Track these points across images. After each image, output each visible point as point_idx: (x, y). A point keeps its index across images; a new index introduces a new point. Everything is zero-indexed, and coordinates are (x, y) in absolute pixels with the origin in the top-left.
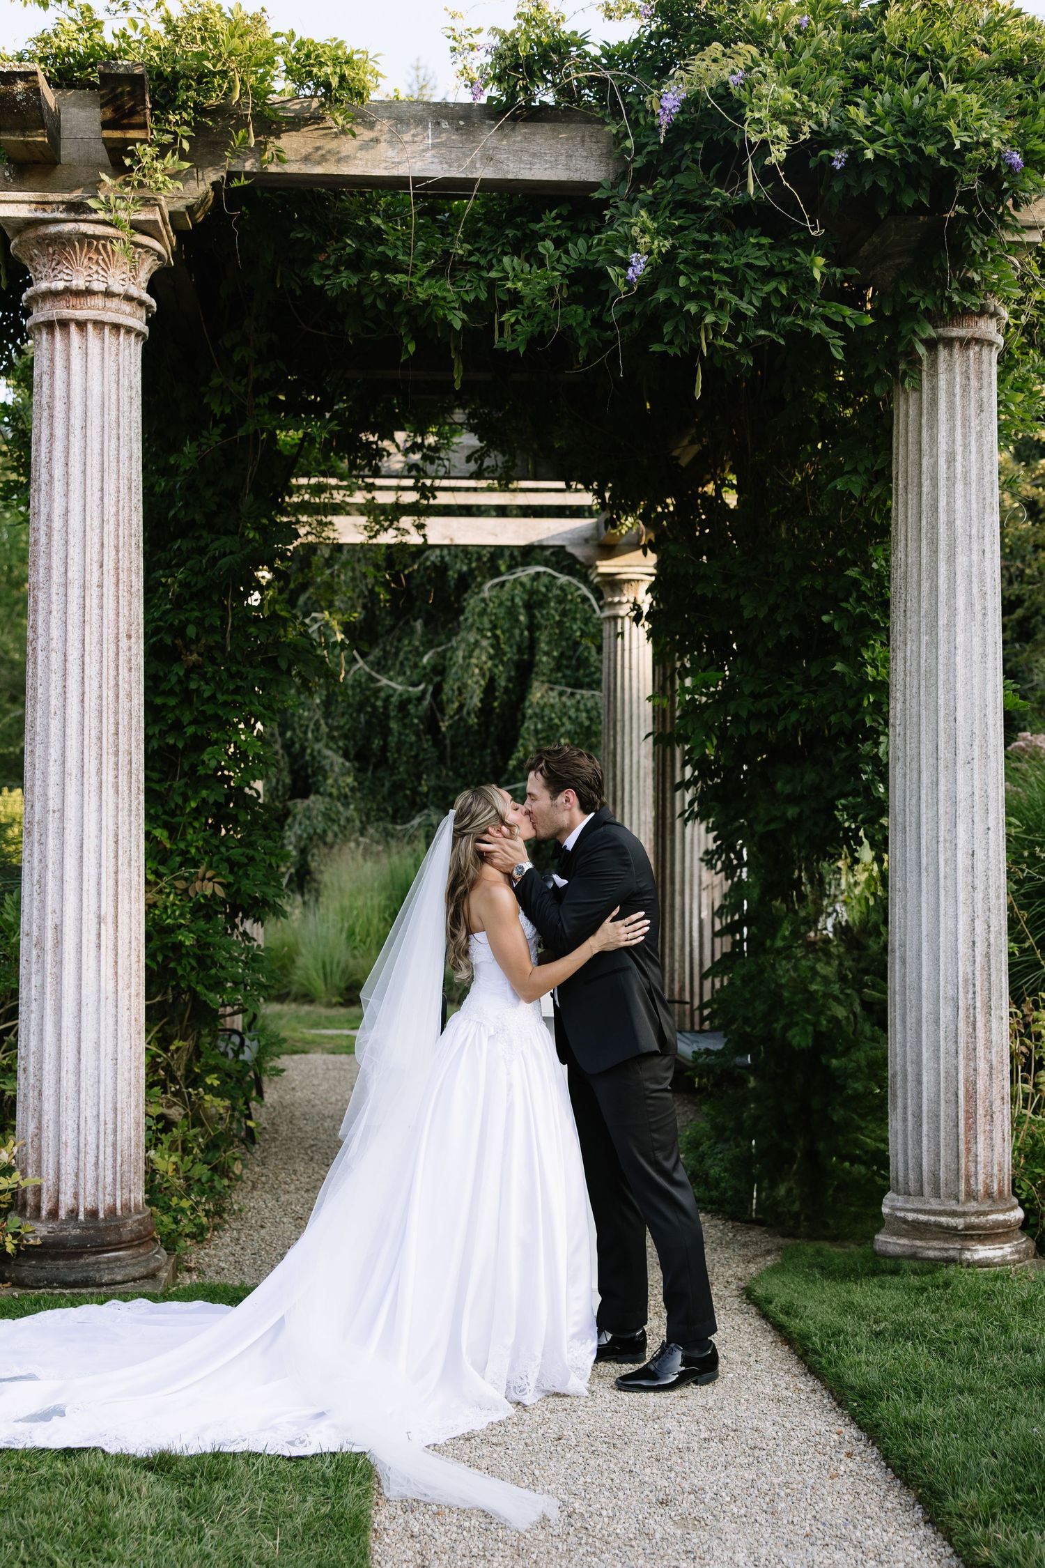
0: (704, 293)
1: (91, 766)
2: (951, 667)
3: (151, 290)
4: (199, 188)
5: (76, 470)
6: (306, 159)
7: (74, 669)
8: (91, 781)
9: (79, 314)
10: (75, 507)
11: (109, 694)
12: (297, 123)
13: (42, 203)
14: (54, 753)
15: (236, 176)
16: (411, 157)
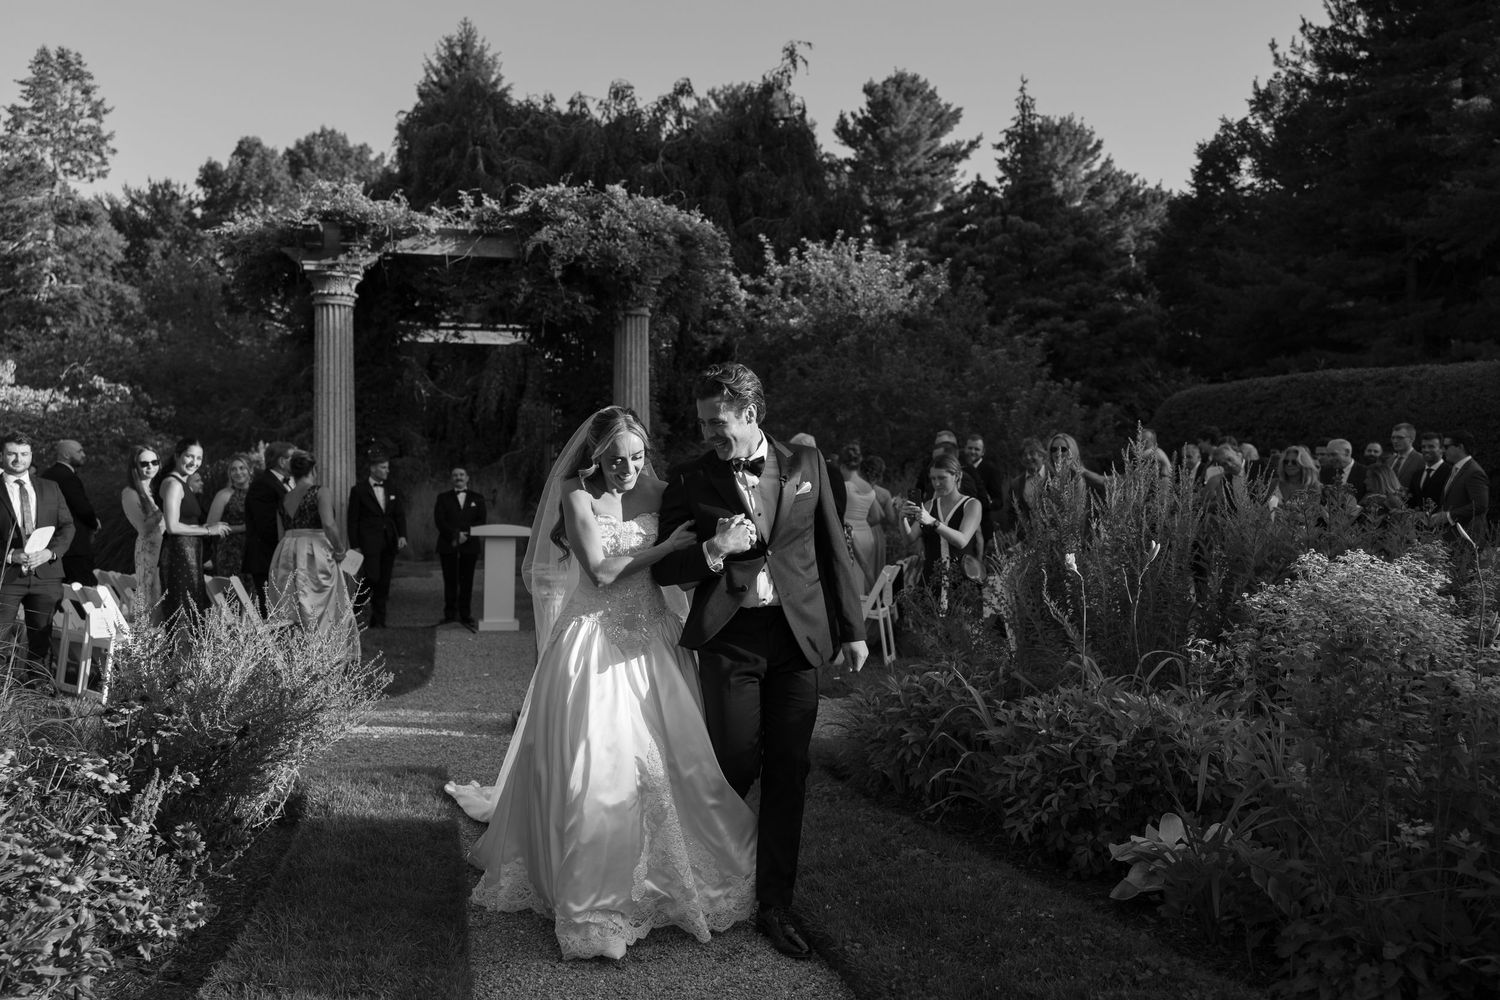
0: (544, 304)
1: (338, 454)
3: (356, 291)
4: (374, 258)
5: (331, 354)
6: (412, 248)
8: (338, 459)
9: (332, 302)
10: (332, 367)
11: (343, 430)
12: (407, 236)
13: (319, 265)
14: (325, 450)
15: (386, 254)
16: (447, 248)
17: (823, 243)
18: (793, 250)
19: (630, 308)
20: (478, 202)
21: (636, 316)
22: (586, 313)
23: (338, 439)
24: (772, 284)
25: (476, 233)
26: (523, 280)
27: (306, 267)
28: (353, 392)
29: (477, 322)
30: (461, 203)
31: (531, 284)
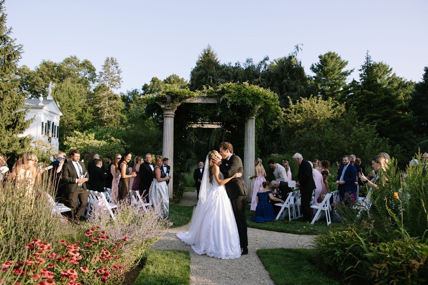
0: (225, 116)
2: (249, 149)
3: (175, 113)
4: (179, 104)
5: (168, 130)
6: (190, 101)
7: (167, 148)
9: (168, 116)
12: (188, 98)
13: (165, 106)
15: (183, 103)
16: (199, 101)
17: (306, 98)
18: (298, 101)
19: (250, 117)
20: (208, 88)
21: (251, 119)
22: (237, 118)
23: (169, 153)
24: (291, 110)
25: (207, 97)
26: (219, 109)
27: (162, 107)
28: (173, 140)
29: (208, 122)
30: (203, 89)
31: (221, 110)
